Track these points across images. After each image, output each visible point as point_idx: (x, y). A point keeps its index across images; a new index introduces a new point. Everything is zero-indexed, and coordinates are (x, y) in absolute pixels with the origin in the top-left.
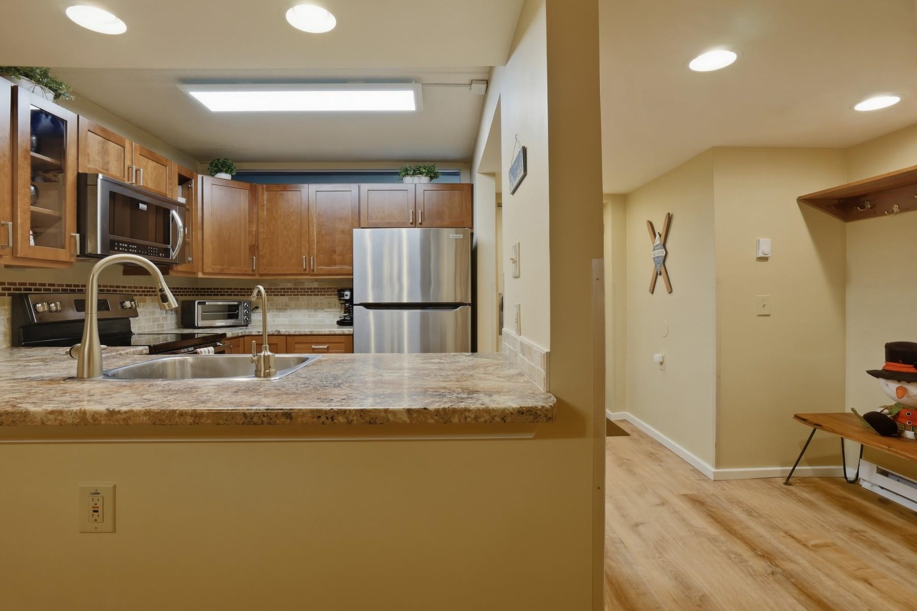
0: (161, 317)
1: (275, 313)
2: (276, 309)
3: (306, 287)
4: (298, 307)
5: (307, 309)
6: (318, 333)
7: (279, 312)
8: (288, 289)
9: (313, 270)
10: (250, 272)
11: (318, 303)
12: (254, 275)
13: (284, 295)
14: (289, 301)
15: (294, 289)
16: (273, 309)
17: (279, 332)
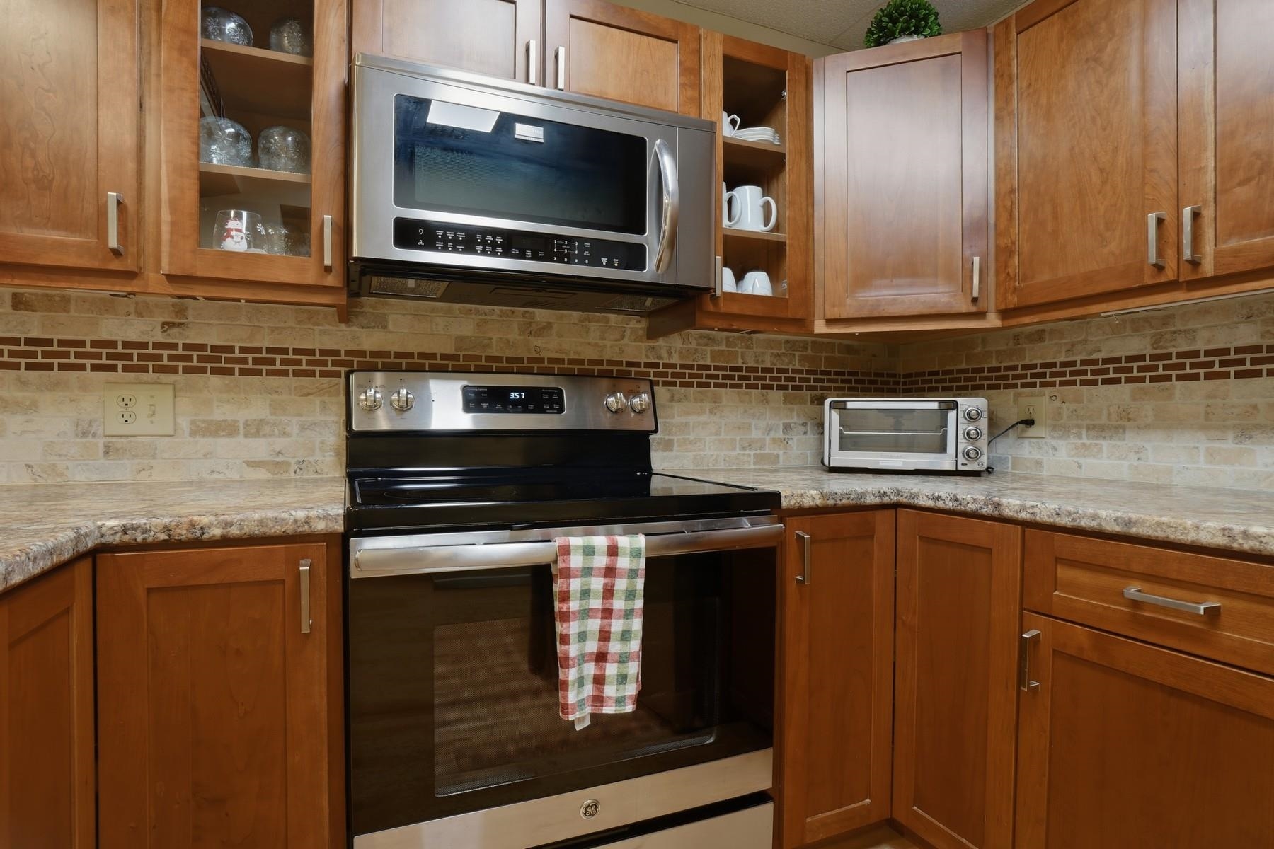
0: (768, 438)
1: (1085, 441)
2: (1088, 428)
3: (1201, 346)
4: (1168, 423)
5: (1203, 428)
6: (1159, 534)
7: (1097, 438)
8: (1130, 359)
9: (1195, 264)
10: (965, 307)
11: (1255, 407)
12: (981, 315)
13: (1118, 381)
14: (1134, 400)
15: (1153, 357)
16: (1079, 427)
17: (997, 505)
